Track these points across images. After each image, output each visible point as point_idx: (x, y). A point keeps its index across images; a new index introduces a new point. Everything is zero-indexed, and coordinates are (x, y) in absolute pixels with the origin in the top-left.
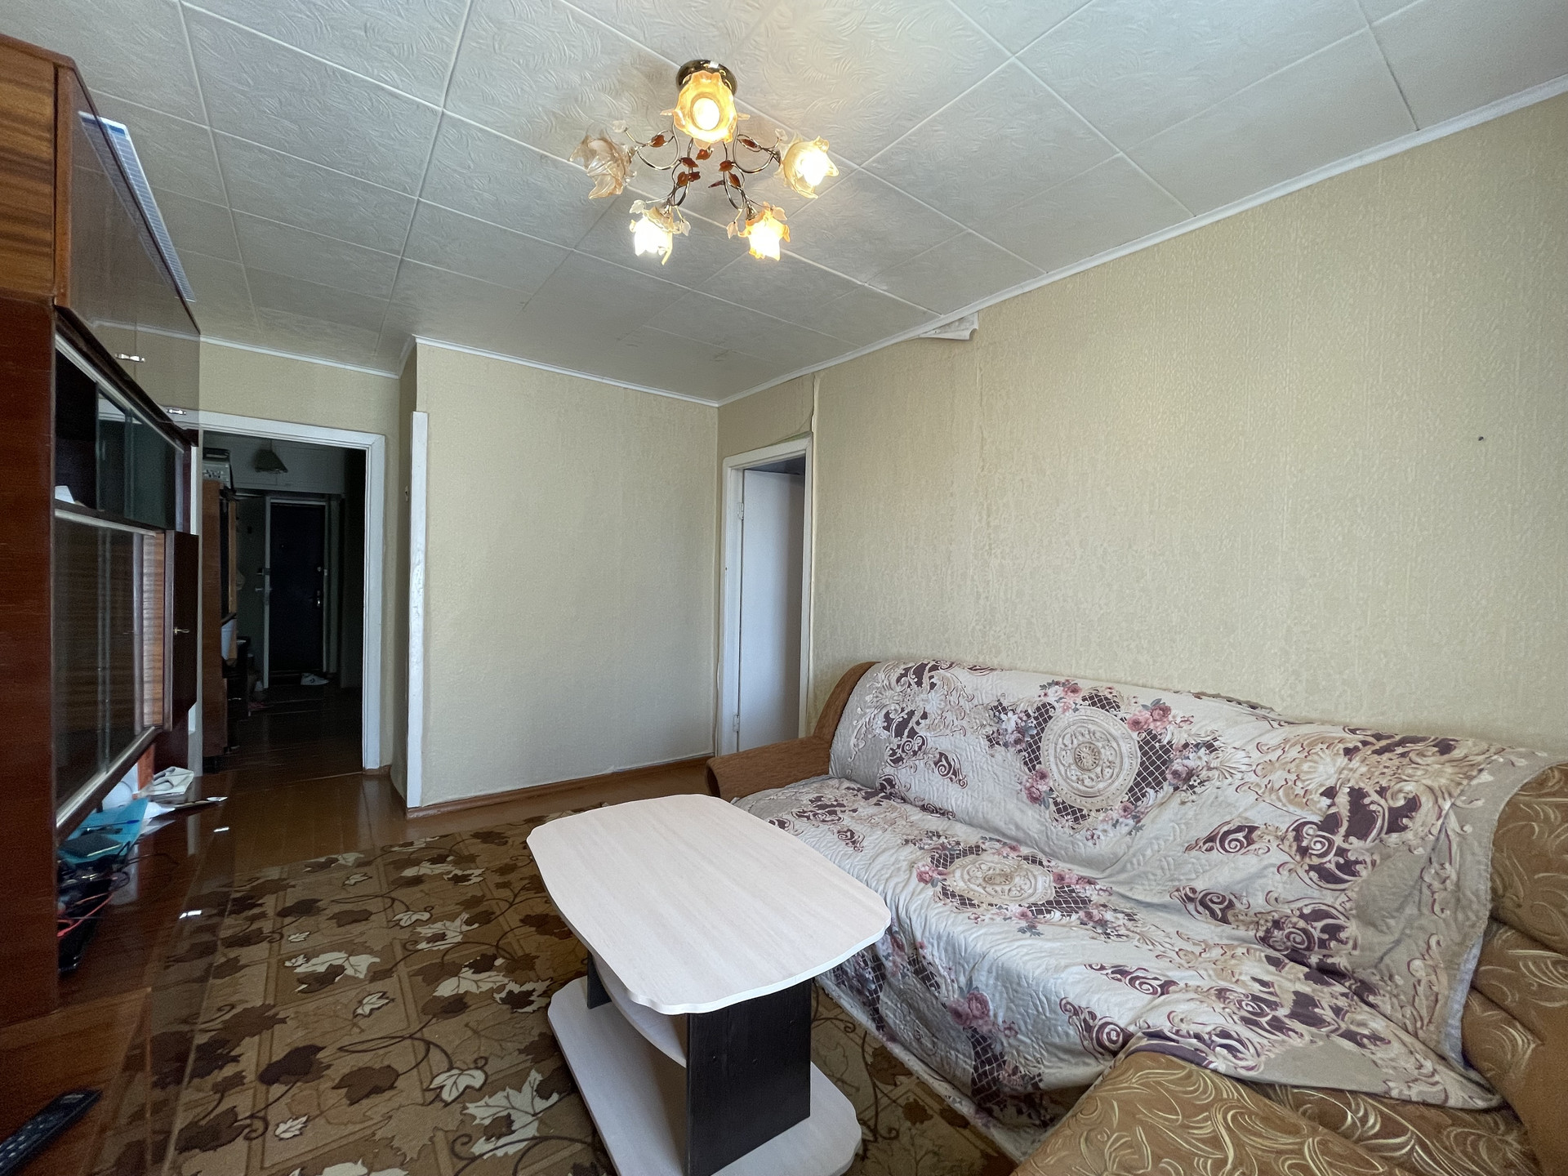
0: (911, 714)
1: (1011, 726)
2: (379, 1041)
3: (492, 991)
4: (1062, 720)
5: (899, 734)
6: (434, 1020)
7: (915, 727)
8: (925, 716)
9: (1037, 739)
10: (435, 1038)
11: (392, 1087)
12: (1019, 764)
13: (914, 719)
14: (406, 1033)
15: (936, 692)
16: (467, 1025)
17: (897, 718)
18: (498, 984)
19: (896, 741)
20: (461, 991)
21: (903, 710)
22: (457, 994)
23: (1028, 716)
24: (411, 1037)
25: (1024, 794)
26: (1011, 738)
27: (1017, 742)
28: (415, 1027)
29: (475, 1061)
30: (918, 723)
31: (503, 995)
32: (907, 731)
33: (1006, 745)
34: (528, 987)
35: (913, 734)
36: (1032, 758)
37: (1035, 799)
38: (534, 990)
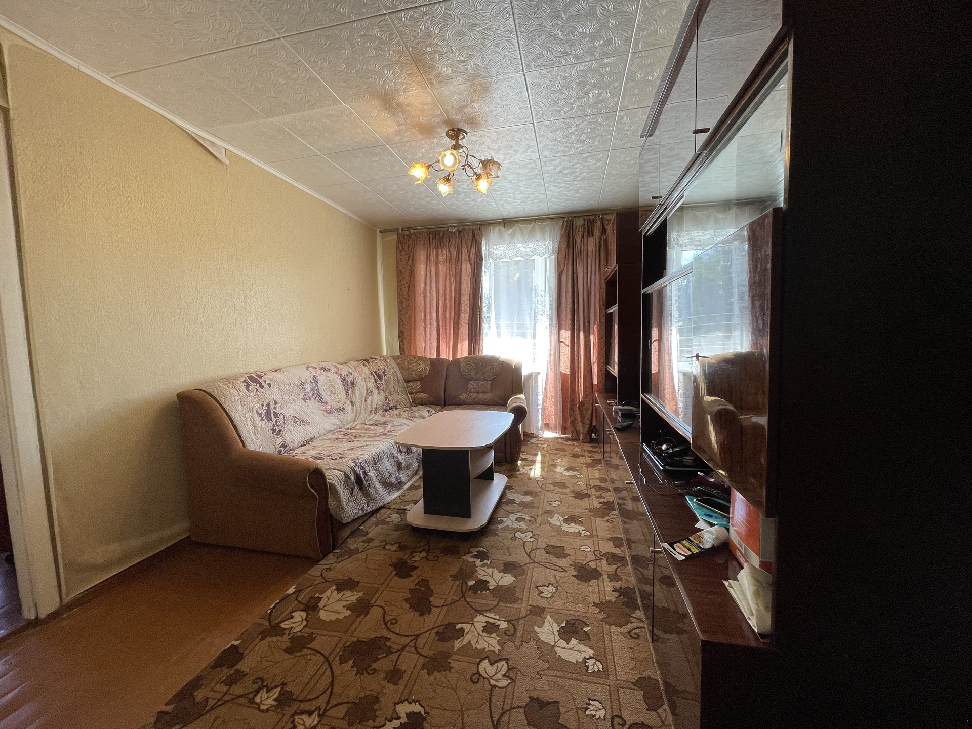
0: (268, 405)
1: (309, 390)
2: (549, 567)
3: (488, 566)
4: (321, 379)
5: (270, 419)
6: (522, 564)
7: (275, 410)
8: (276, 403)
9: (318, 390)
10: (525, 555)
11: (548, 546)
12: (317, 403)
13: (272, 406)
14: (537, 565)
15: (274, 388)
16: (510, 555)
17: (263, 411)
18: (483, 568)
19: (270, 424)
20: (502, 573)
21: (263, 405)
22: (505, 573)
23: (312, 383)
24: (534, 562)
25: (325, 413)
26: (310, 395)
27: (313, 395)
28: (531, 566)
29: (515, 540)
30: (275, 408)
31: (486, 561)
32: (272, 415)
33: (310, 399)
34: (473, 560)
35: (276, 415)
36: (321, 400)
37: (330, 412)
38: (471, 557)
